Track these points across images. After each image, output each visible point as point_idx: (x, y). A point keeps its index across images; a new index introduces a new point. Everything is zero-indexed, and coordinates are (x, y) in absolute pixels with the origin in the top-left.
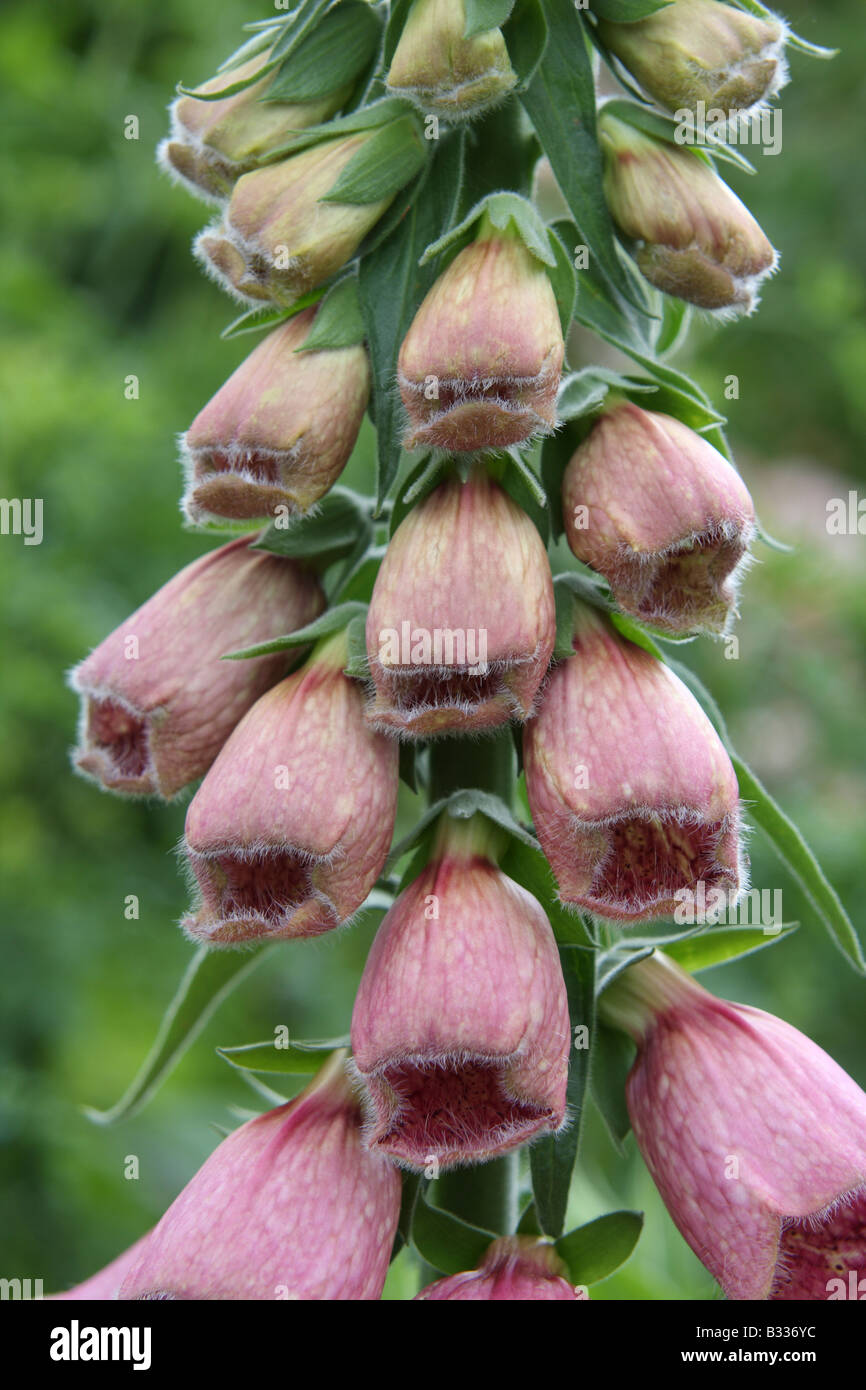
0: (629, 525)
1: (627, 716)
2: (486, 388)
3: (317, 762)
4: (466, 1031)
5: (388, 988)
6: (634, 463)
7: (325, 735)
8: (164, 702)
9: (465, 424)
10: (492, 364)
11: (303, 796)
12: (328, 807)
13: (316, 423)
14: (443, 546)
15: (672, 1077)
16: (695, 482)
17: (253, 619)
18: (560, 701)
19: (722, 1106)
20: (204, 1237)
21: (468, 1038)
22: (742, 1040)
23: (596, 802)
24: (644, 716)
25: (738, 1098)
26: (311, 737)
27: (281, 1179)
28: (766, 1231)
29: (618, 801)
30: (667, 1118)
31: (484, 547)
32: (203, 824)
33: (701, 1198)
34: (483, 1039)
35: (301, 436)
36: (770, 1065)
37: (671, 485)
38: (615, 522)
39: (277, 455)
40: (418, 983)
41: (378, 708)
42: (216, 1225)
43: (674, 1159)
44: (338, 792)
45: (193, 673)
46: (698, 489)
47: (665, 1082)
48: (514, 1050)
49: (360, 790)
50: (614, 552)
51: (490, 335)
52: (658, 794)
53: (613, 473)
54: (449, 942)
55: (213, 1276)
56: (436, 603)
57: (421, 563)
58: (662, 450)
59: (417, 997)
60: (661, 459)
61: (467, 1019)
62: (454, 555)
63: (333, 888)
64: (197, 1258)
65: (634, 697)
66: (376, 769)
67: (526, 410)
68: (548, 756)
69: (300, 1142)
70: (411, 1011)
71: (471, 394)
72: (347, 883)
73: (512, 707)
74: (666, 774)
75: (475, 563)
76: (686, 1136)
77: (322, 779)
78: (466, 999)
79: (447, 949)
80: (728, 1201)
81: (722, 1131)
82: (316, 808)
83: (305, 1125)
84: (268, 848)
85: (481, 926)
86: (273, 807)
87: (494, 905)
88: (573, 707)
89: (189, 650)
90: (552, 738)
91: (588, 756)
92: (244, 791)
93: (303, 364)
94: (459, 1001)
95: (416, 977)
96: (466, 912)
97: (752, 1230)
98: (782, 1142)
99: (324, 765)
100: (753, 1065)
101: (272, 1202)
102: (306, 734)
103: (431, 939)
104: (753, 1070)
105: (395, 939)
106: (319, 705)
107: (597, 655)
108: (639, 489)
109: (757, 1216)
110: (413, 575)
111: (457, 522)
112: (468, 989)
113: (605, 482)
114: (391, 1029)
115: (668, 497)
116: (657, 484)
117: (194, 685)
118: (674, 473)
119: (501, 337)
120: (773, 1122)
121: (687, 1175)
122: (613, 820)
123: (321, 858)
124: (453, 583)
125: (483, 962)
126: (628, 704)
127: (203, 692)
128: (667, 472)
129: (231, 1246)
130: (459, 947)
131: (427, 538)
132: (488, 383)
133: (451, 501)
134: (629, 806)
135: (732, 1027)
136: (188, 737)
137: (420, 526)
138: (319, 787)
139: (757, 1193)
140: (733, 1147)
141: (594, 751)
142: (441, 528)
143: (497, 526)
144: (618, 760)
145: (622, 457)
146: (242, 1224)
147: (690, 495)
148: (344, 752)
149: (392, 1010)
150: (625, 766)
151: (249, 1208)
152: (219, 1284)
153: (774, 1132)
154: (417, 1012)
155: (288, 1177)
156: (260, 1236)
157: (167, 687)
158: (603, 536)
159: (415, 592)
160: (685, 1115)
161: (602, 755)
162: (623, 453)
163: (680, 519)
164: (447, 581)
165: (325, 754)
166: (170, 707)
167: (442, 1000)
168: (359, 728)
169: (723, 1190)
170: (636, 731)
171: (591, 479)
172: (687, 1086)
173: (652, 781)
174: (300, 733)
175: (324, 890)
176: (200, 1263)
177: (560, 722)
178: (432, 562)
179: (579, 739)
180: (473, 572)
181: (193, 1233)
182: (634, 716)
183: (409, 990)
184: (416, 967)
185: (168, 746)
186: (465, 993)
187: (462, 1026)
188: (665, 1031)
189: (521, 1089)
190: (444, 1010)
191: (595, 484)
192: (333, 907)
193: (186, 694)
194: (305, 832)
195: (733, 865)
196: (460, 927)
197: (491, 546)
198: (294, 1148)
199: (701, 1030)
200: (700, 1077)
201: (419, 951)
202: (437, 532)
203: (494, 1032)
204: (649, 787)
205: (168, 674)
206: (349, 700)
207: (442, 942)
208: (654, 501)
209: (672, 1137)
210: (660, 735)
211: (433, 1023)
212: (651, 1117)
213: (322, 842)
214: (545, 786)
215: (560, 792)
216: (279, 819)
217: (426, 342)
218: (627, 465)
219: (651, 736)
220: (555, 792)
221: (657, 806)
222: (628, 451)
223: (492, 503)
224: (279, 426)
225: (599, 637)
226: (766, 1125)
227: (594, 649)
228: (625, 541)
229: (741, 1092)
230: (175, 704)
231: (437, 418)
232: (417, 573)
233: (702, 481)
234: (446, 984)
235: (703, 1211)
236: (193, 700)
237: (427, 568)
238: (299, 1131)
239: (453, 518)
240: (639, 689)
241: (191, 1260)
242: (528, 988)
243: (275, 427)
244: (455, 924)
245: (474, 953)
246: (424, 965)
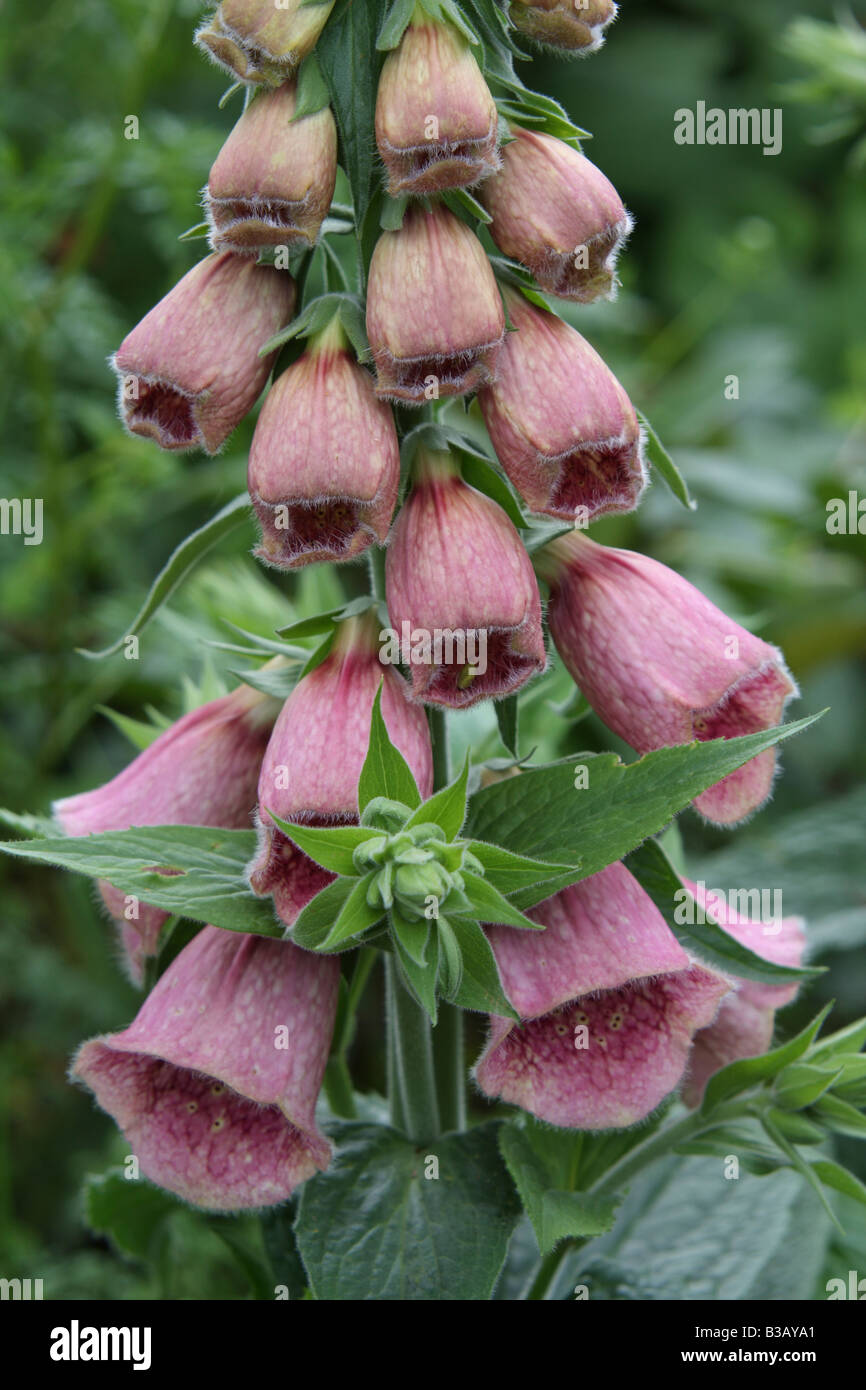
0: (550, 233)
1: (561, 373)
2: (454, 150)
3: (349, 430)
4: (490, 612)
5: (423, 587)
6: (542, 182)
7: (348, 408)
8: (208, 386)
9: (439, 176)
10: (457, 132)
11: (347, 459)
12: (366, 463)
13: (316, 178)
14: (424, 262)
15: (592, 614)
16: (591, 195)
17: (258, 313)
18: (509, 365)
19: (633, 632)
20: (317, 768)
21: (492, 617)
22: (635, 581)
23: (556, 443)
24: (572, 372)
25: (644, 626)
26: (339, 411)
27: (357, 716)
28: (681, 719)
29: (570, 441)
30: (592, 643)
31: (453, 261)
32: (271, 484)
33: (626, 698)
34: (501, 616)
35: (308, 189)
36: (659, 597)
37: (575, 198)
38: (539, 231)
39: (291, 204)
40: (446, 581)
41: (384, 387)
42: (323, 757)
43: (602, 672)
44: (369, 451)
45: (224, 361)
46: (594, 199)
47: (587, 618)
48: (521, 620)
49: (382, 448)
50: (542, 253)
51: (452, 109)
52: (596, 431)
53: (527, 190)
54: (460, 549)
55: (337, 793)
56: (426, 308)
57: (409, 278)
58: (560, 170)
59: (448, 593)
60: (562, 178)
61: (488, 604)
62: (433, 269)
63: (374, 521)
64: (319, 783)
65: (563, 358)
66: (386, 428)
67: (481, 161)
68: (510, 408)
69: (359, 687)
70: (446, 603)
71: (442, 154)
72: (382, 516)
73: (485, 375)
74: (597, 415)
75: (448, 274)
76: (611, 656)
77: (356, 444)
78: (484, 589)
79: (459, 553)
80: (650, 701)
81: (636, 650)
82: (359, 467)
83: (355, 674)
84: (328, 499)
85: (478, 534)
86: (327, 469)
87: (482, 517)
88: (521, 369)
89: (219, 344)
90: (510, 395)
91: (542, 406)
92: (301, 458)
93: (295, 129)
94: (481, 592)
95: (444, 577)
96: (466, 524)
97: (669, 719)
98: (679, 654)
99: (354, 432)
100: (648, 599)
101: (357, 736)
102: (335, 409)
103: (447, 548)
104: (649, 603)
105: (416, 549)
106: (337, 384)
107: (527, 326)
108: (550, 203)
109: (672, 710)
110: (404, 286)
111: (430, 244)
112: (484, 582)
113: (523, 198)
114: (435, 617)
115: (575, 209)
116: (563, 198)
117: (228, 371)
118: (575, 190)
119: (459, 110)
120: (670, 640)
121: (614, 683)
122: (567, 454)
123: (368, 503)
124: (436, 291)
125: (488, 560)
126: (561, 364)
127: (235, 374)
128: (569, 189)
129: (342, 770)
130: (468, 551)
131: (409, 258)
132: (455, 146)
133: (419, 226)
134: (577, 442)
135: (626, 572)
136: (224, 408)
137: (400, 247)
138: (356, 451)
139: (671, 693)
140: (646, 660)
141: (545, 403)
142: (419, 249)
143: (457, 243)
144: (565, 410)
145: (530, 176)
146: (342, 754)
147: (590, 206)
148: (364, 419)
149: (431, 603)
150: (570, 414)
151: (343, 741)
152: (345, 799)
153: (672, 647)
154: (450, 603)
155: (362, 715)
156: (359, 759)
157: (209, 373)
158: (531, 242)
159: (408, 299)
160: (607, 641)
161: (552, 407)
162: (532, 174)
163: (586, 225)
164: (431, 290)
165: (352, 423)
166: (212, 389)
167: (467, 592)
168: (368, 398)
169: (644, 693)
170: (571, 385)
171: (511, 195)
172: (605, 620)
173: (589, 422)
174: (330, 409)
175: (369, 524)
176: (323, 786)
177: (513, 381)
178: (417, 276)
179: (532, 395)
180: (448, 282)
181: (308, 765)
182: (566, 373)
183: (441, 588)
184: (441, 570)
185: (211, 416)
186: (483, 585)
187: (486, 609)
188: (577, 579)
189: (522, 647)
190: (471, 599)
191: (515, 199)
192: (376, 535)
193: (223, 378)
194: (355, 487)
195: (639, 470)
196: (465, 535)
197: (457, 259)
198: (357, 692)
199: (605, 576)
200: (613, 612)
201: (439, 558)
202: (416, 251)
203: (507, 610)
204: (589, 428)
205: (207, 364)
206: (355, 376)
207: (455, 549)
208: (564, 212)
209: (599, 657)
210: (586, 384)
211: (464, 609)
212: (578, 643)
213: (367, 492)
214: (512, 430)
215: (526, 436)
216: (334, 478)
217: (401, 116)
218: (537, 183)
219: (581, 387)
220: (521, 436)
221: (596, 439)
222: (534, 171)
223: (448, 224)
224: (290, 182)
225: (523, 310)
226: (667, 643)
227: (522, 321)
228: (549, 246)
229: (644, 620)
230: (216, 386)
231: (419, 175)
232: (407, 285)
233: (595, 193)
234: (467, 581)
235: (629, 707)
236: (228, 381)
237: (415, 282)
238: (353, 679)
239: (426, 240)
240: (564, 350)
241: (315, 785)
242: (520, 575)
243: (288, 184)
244: (461, 534)
245: (480, 555)
246: (447, 568)
